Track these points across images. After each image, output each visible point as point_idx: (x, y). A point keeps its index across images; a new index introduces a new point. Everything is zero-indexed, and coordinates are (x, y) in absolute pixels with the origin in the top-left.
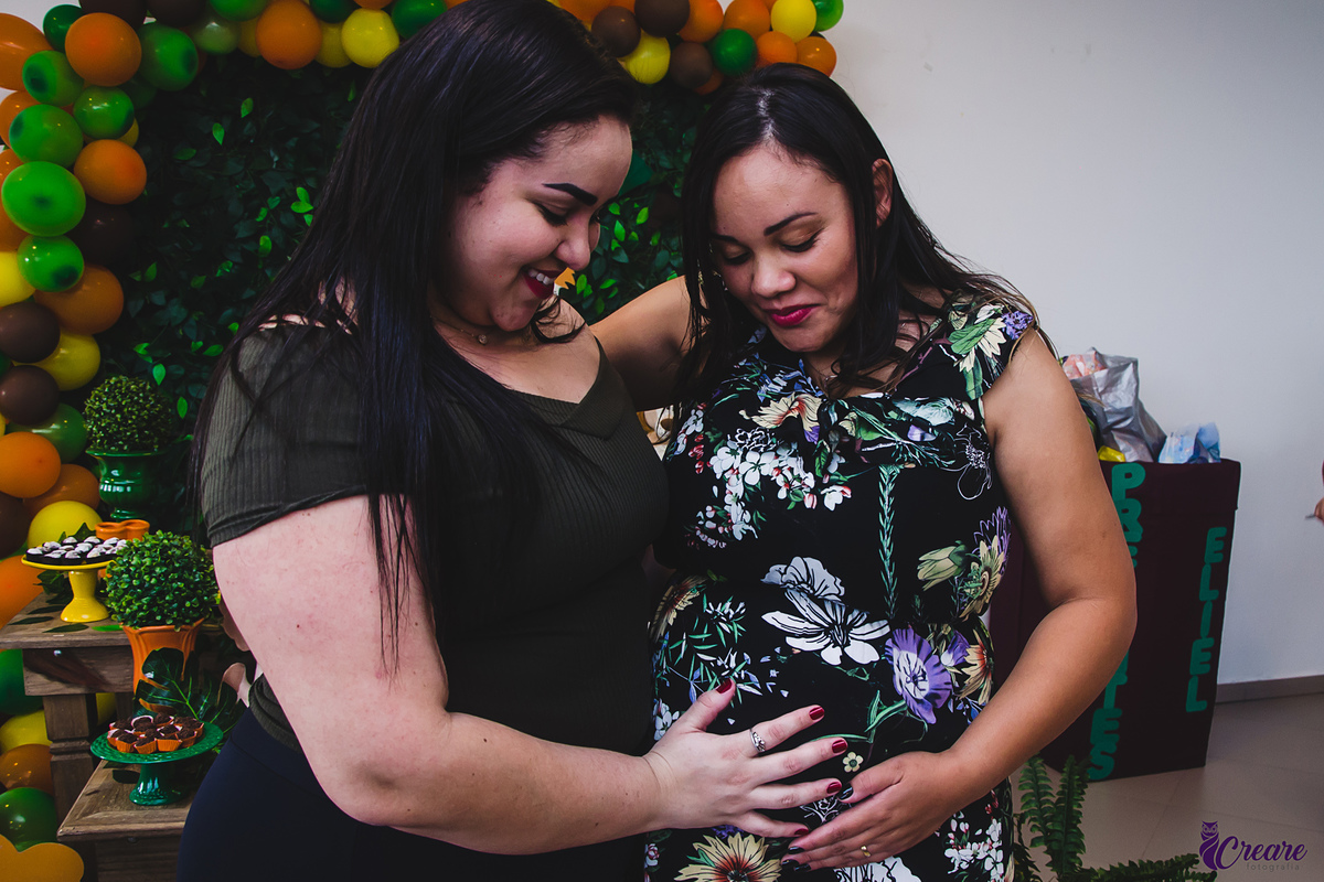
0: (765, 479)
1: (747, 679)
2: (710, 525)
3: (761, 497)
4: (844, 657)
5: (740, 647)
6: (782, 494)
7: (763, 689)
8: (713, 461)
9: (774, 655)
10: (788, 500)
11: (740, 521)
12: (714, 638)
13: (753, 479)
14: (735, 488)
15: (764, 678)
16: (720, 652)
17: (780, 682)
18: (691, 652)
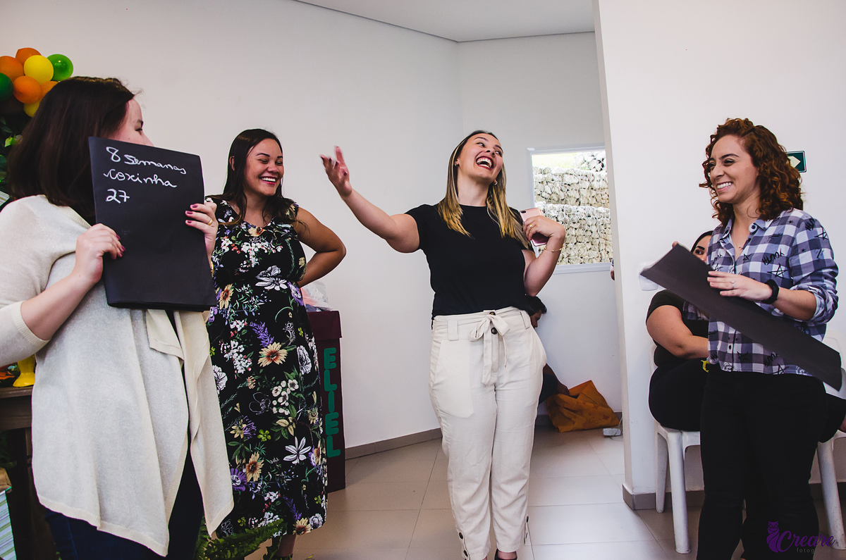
0: (259, 249)
1: (259, 302)
2: (245, 266)
3: (260, 254)
4: (280, 288)
5: (253, 295)
6: (266, 251)
7: (264, 302)
8: (242, 249)
9: (264, 293)
10: (268, 253)
11: (254, 261)
12: (246, 296)
13: (257, 250)
14: (252, 253)
15: (264, 299)
16: (249, 299)
17: (268, 299)
18: (241, 303)
